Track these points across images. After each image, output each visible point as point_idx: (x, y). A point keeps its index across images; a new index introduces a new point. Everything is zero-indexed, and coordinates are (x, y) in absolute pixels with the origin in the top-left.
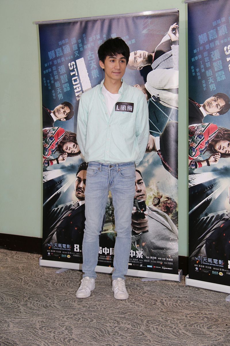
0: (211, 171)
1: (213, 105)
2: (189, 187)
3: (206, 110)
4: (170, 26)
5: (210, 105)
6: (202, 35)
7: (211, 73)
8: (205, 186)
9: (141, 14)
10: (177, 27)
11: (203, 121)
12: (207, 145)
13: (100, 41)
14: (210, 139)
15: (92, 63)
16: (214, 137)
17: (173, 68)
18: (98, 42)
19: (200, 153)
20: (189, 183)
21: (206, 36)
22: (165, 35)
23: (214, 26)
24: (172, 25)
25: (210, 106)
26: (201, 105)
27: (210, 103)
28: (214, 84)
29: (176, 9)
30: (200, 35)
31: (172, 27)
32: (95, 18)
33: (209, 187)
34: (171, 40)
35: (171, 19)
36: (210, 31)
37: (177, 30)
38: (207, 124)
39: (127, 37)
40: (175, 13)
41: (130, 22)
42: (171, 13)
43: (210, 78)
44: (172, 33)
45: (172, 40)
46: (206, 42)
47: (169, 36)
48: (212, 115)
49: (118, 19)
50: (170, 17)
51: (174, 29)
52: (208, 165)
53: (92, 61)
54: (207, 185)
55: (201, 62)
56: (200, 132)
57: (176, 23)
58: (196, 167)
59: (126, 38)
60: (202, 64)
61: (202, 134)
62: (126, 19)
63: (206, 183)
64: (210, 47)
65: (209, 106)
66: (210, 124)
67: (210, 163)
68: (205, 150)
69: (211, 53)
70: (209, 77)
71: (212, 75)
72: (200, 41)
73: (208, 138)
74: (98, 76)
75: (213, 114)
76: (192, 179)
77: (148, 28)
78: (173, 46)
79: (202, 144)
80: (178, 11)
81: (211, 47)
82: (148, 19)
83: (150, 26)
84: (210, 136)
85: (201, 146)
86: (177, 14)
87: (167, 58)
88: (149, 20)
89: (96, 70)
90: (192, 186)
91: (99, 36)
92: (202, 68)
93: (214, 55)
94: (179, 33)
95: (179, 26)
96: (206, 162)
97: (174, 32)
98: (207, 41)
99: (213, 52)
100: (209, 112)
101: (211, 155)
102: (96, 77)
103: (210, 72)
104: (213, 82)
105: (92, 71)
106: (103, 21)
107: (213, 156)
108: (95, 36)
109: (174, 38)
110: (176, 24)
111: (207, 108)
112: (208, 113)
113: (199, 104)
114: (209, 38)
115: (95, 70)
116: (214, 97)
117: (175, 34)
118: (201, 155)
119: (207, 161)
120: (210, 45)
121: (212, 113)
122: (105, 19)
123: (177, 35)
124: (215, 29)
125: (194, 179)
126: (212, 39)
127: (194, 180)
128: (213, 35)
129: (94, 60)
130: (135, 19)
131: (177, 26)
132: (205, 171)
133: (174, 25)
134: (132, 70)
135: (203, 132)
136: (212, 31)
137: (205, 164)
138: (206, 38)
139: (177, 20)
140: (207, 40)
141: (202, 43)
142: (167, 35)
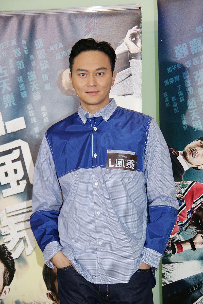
0: (198, 259)
1: (198, 154)
2: (163, 285)
3: (188, 161)
4: (128, 31)
5: (194, 153)
6: (180, 46)
7: (195, 104)
8: (189, 283)
9: (82, 10)
10: (138, 32)
11: (184, 179)
12: (190, 216)
13: (17, 49)
14: (195, 207)
15: (4, 83)
16: (201, 203)
17: (132, 94)
18: (14, 51)
19: (179, 229)
20: (163, 279)
21: (186, 47)
22: (121, 44)
23: (199, 33)
24: (131, 28)
25: (194, 155)
26: (179, 152)
27: (194, 149)
28: (200, 121)
29: (137, 5)
30: (177, 46)
31: (131, 31)
32: (9, 14)
33: (196, 287)
34: (128, 51)
35: (130, 19)
36: (192, 40)
37: (138, 37)
38: (189, 183)
39: (59, 44)
40: (135, 11)
41: (65, 22)
42: (128, 11)
43: (193, 111)
44: (131, 41)
45: (132, 52)
46: (185, 56)
47: (126, 45)
48: (196, 168)
49: (46, 16)
50: (127, 16)
51: (133, 36)
52: (194, 248)
53: (4, 81)
54: (192, 283)
55: (179, 86)
56: (179, 195)
57: (137, 26)
58: (174, 252)
59: (59, 46)
60: (180, 89)
61: (181, 198)
62: (58, 17)
63: (190, 278)
64: (192, 65)
65: (191, 155)
66: (194, 182)
67: (197, 246)
68: (187, 224)
69: (194, 73)
70: (192, 109)
71: (196, 106)
72: (177, 54)
73: (191, 205)
74: (14, 104)
75: (199, 168)
76: (167, 271)
77: (93, 33)
78: (132, 62)
79: (183, 214)
80: (140, 7)
81: (194, 65)
82: (93, 19)
83: (96, 29)
84: (194, 201)
85: (181, 217)
86: (138, 12)
87: (124, 78)
88: (95, 21)
89: (10, 94)
90: (168, 283)
91: (15, 42)
92: (181, 96)
93: (198, 77)
94: (141, 41)
95: (141, 30)
96: (189, 243)
97: (134, 39)
98: (187, 55)
99: (197, 72)
100: (193, 164)
101: (198, 233)
102: (10, 105)
103: (193, 103)
104: (198, 117)
105: (4, 96)
106: (21, 19)
107: (201, 235)
108: (8, 42)
109: (133, 49)
110: (137, 28)
111: (189, 157)
112: (191, 166)
113: (176, 151)
114: (192, 51)
115: (8, 95)
116: (200, 141)
117: (135, 42)
118: (181, 231)
119: (191, 241)
120: (192, 62)
121: (198, 166)
122: (24, 16)
123: (139, 44)
124: (200, 38)
125: (170, 271)
126: (196, 52)
127: (170, 273)
128: (197, 47)
129: (8, 80)
130: (73, 18)
131: (138, 30)
132: (188, 258)
133: (134, 30)
134: (69, 95)
135: (184, 194)
136: (195, 40)
137: (187, 247)
138: (187, 50)
139: (138, 22)
140: (188, 53)
141: (181, 58)
142: (123, 44)
